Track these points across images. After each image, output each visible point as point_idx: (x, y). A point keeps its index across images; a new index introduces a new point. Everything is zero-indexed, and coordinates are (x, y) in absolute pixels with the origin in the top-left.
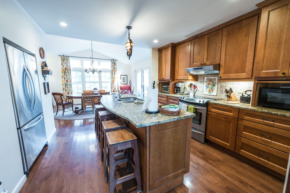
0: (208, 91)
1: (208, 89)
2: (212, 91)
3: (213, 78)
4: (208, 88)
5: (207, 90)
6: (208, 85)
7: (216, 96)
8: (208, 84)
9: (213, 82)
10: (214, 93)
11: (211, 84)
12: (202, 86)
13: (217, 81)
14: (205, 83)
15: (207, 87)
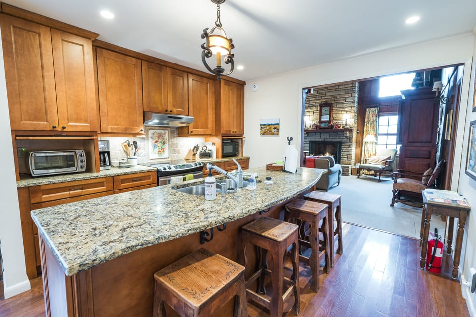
0: (157, 152)
1: (157, 150)
2: (163, 152)
3: (163, 132)
4: (158, 148)
5: (155, 151)
6: (156, 144)
7: (168, 158)
8: (156, 142)
9: (163, 139)
10: (166, 154)
11: (160, 141)
12: (145, 145)
13: (166, 136)
14: (150, 140)
15: (155, 147)
